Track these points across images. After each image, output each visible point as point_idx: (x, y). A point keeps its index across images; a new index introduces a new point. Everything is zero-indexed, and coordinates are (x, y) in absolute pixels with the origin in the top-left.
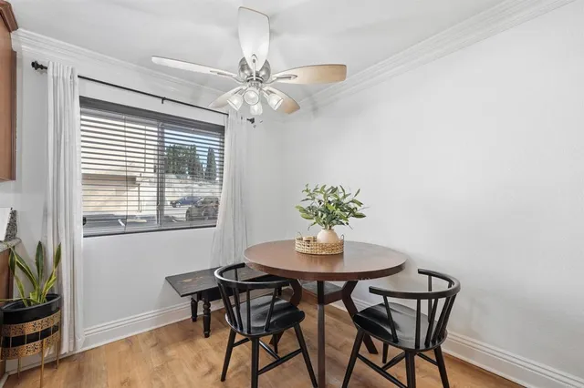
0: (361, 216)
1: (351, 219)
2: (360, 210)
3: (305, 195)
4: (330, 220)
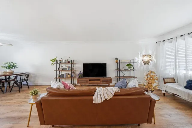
1: (15, 68)
2: (17, 66)
3: (4, 64)
4: (10, 68)
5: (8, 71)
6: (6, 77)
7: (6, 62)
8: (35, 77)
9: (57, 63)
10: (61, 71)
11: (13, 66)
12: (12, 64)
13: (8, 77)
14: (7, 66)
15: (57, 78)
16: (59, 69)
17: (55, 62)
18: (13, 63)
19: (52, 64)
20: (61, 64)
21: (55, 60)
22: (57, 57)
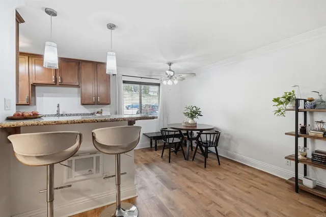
0: (201, 115)
1: (199, 116)
2: (201, 114)
3: (186, 109)
4: (192, 117)
5: (190, 121)
6: (187, 132)
7: (188, 106)
8: (230, 140)
9: (297, 111)
10: (314, 138)
11: (196, 114)
12: (194, 109)
13: (190, 132)
14: (189, 112)
15: (297, 161)
16: (304, 130)
17: (290, 105)
18: (196, 107)
19: (279, 111)
20: (312, 113)
21: (289, 99)
22: (296, 89)
